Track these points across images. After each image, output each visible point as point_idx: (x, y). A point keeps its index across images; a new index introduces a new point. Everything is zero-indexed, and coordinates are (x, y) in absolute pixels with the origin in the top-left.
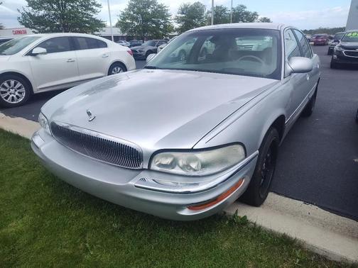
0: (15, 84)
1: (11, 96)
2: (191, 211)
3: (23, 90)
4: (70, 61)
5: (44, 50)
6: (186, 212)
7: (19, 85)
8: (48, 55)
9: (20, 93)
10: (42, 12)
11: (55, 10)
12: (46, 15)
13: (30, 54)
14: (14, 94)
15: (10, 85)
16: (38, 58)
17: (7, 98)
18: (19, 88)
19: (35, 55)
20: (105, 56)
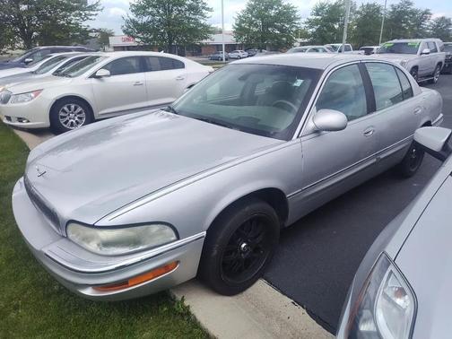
0: (76, 108)
1: (71, 121)
2: (94, 291)
3: (83, 115)
4: (137, 84)
5: (107, 72)
6: (88, 292)
7: (79, 109)
8: (112, 77)
9: (80, 118)
10: (145, 19)
11: (161, 15)
12: (150, 22)
13: (94, 76)
14: (74, 119)
15: (70, 109)
16: (102, 81)
17: (66, 123)
18: (80, 113)
19: (99, 77)
20: (180, 79)
